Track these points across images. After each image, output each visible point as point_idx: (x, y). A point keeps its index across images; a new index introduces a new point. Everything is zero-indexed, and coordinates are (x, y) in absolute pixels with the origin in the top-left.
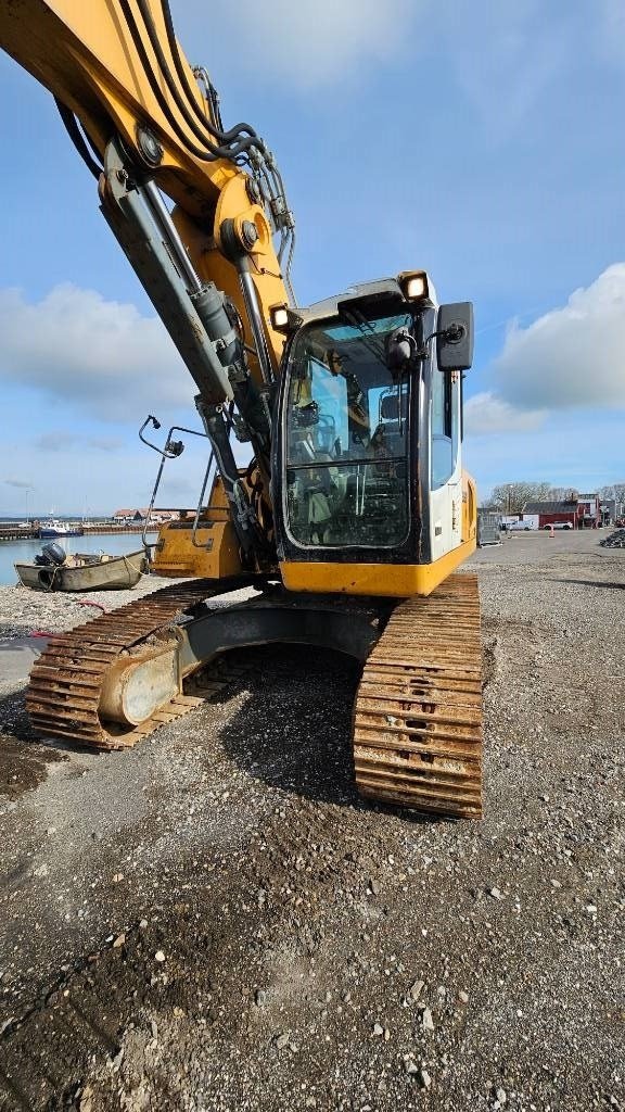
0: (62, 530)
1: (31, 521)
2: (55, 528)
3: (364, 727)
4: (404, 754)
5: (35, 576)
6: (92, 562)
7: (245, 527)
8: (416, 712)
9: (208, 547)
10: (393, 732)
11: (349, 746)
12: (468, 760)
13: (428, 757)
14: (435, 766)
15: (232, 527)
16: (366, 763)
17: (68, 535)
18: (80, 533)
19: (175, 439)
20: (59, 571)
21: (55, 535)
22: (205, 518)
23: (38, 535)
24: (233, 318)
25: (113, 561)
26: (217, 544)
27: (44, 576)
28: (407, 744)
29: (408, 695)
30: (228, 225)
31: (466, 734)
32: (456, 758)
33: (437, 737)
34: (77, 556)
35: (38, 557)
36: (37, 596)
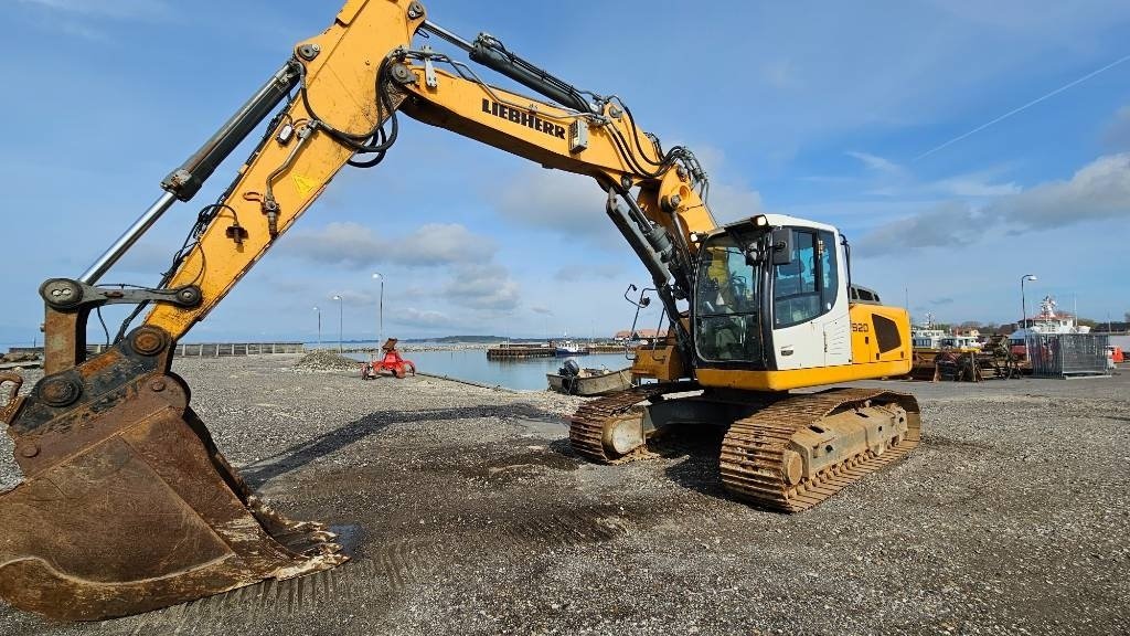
0: (572, 349)
1: (550, 341)
2: (567, 348)
3: (725, 452)
4: (744, 466)
5: (559, 383)
6: (595, 375)
7: (683, 349)
8: (752, 446)
9: (662, 361)
10: (739, 455)
11: (718, 460)
12: (775, 470)
13: (756, 468)
14: (759, 473)
15: (676, 349)
16: (726, 470)
17: (578, 354)
18: (586, 352)
19: (645, 297)
20: (575, 380)
21: (567, 353)
22: (663, 343)
23: (555, 354)
24: (670, 239)
25: (611, 374)
26: (668, 359)
27: (565, 383)
28: (745, 461)
29: (751, 438)
30: (665, 198)
31: (776, 458)
32: (769, 469)
33: (761, 459)
34: (586, 371)
35: (561, 370)
36: (561, 397)
